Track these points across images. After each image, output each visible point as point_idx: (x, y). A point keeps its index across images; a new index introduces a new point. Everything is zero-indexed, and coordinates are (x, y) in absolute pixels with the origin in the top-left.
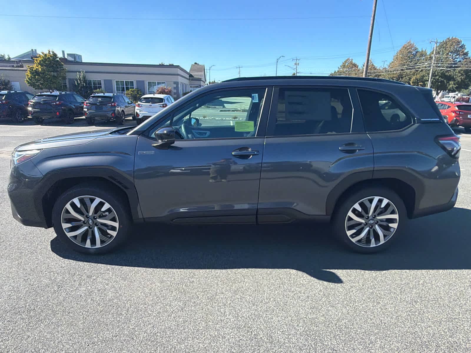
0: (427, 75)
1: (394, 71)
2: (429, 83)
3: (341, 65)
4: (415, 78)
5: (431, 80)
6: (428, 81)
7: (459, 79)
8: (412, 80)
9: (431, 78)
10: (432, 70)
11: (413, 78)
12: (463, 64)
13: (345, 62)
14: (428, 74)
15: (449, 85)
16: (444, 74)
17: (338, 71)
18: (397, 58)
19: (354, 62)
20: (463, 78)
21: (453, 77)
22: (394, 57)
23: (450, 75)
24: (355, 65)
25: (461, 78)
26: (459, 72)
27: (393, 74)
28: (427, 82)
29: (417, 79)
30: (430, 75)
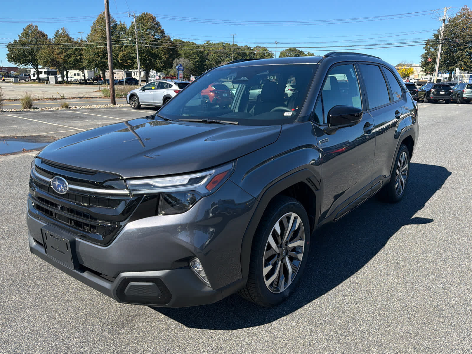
0: (133, 51)
1: (97, 46)
2: (138, 60)
3: (22, 32)
4: (122, 54)
5: (139, 58)
6: (136, 58)
7: (164, 58)
8: (119, 57)
9: (139, 56)
10: (138, 47)
11: (120, 55)
12: (163, 42)
13: (27, 28)
14: (135, 51)
15: (157, 63)
16: (150, 52)
17: (20, 41)
18: (95, 30)
19: (40, 29)
20: (167, 56)
21: (159, 55)
22: (92, 28)
23: (155, 53)
24: (43, 35)
25: (165, 57)
26: (162, 51)
27: (97, 49)
28: (136, 60)
29: (124, 56)
30: (137, 53)
